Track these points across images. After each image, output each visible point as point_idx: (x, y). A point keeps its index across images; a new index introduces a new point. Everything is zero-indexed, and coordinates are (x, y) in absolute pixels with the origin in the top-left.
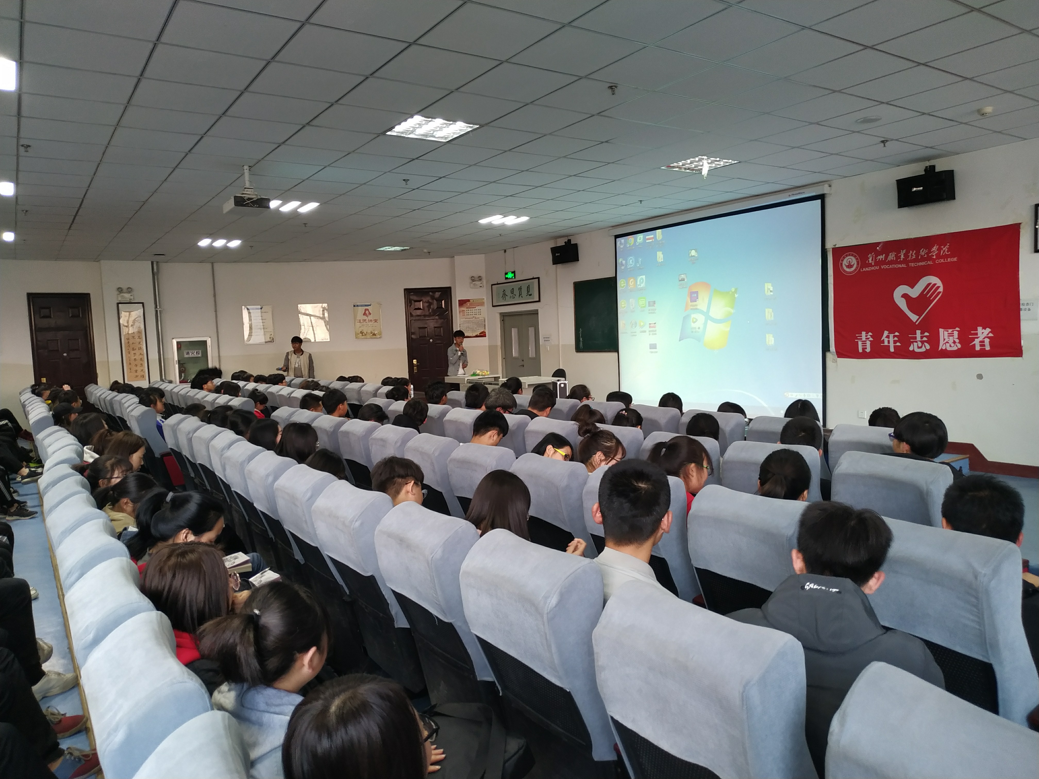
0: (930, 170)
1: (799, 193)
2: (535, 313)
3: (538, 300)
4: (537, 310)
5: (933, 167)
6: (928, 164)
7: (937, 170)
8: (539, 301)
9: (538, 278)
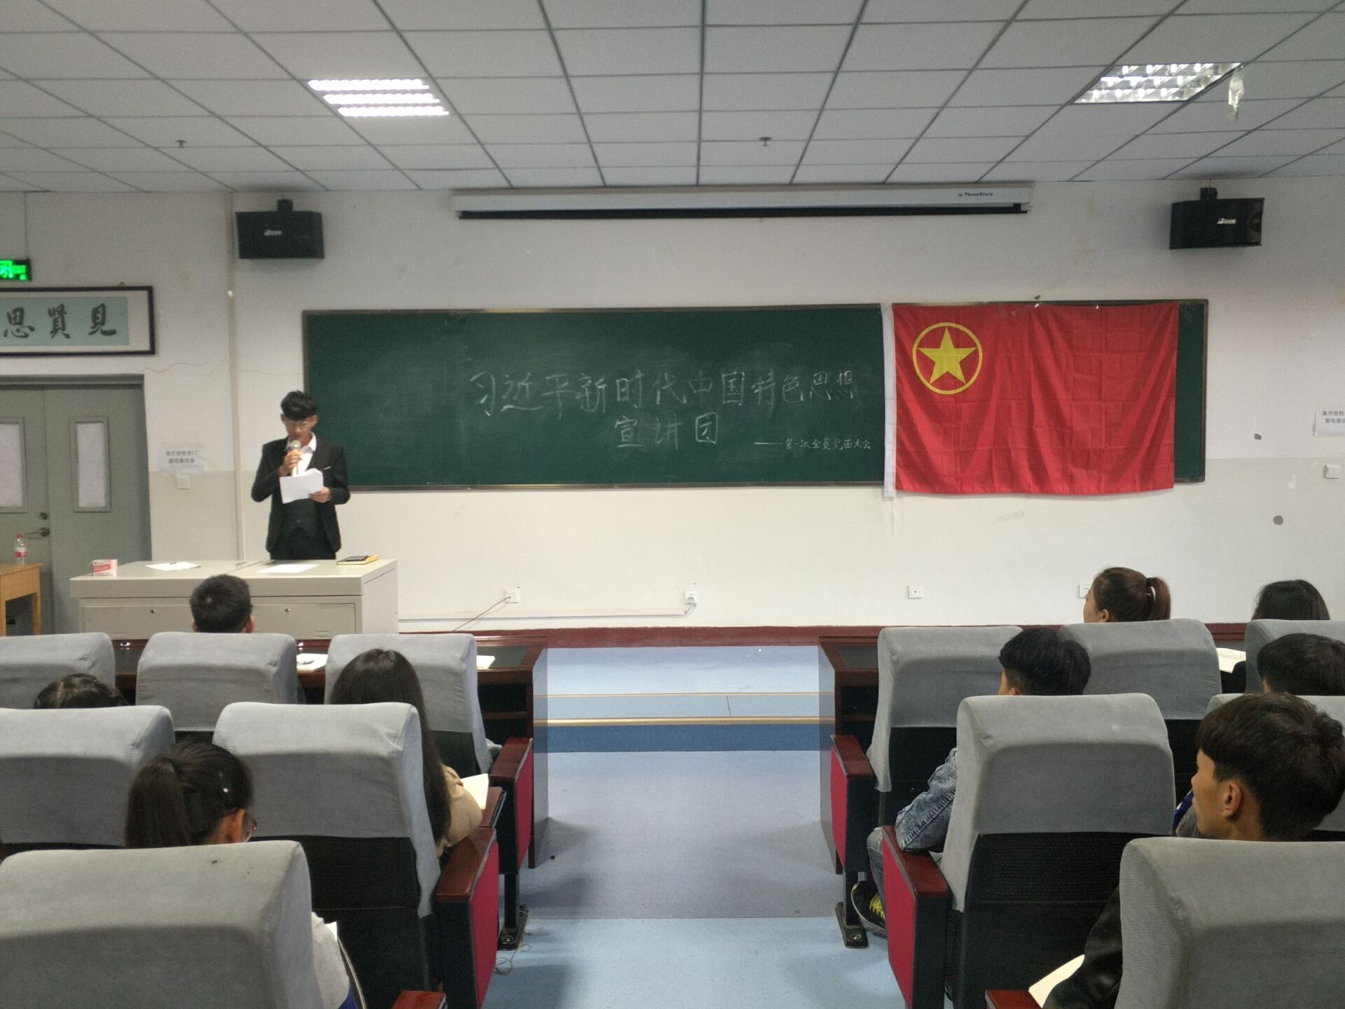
0: (1208, 194)
1: (981, 194)
2: (135, 384)
3: (147, 347)
4: (141, 377)
5: (1214, 192)
6: (1205, 184)
7: (1220, 197)
8: (152, 352)
9: (150, 290)
